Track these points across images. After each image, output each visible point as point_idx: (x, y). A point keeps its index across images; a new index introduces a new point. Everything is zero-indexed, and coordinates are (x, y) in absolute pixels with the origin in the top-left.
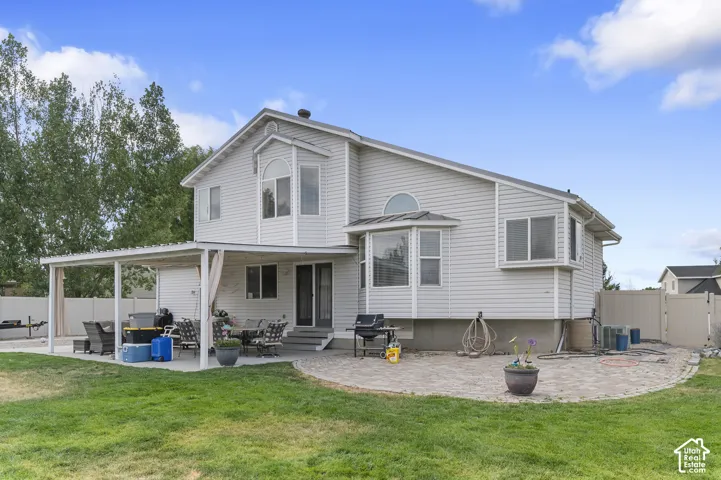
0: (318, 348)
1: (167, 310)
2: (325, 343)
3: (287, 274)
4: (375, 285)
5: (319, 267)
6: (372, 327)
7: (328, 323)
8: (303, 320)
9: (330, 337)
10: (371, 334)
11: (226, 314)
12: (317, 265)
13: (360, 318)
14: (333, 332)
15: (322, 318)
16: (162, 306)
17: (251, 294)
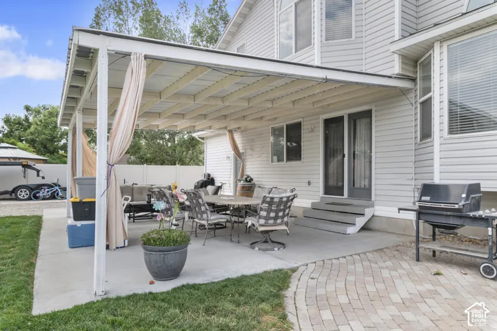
0: (351, 230)
1: (209, 175)
2: (361, 222)
3: (312, 131)
4: (451, 131)
5: (354, 118)
6: (459, 210)
7: (366, 193)
8: (332, 188)
9: (369, 213)
10: (452, 221)
11: (251, 180)
12: (350, 116)
13: (428, 189)
14: (373, 206)
15: (357, 185)
16: (208, 172)
17: (275, 158)
